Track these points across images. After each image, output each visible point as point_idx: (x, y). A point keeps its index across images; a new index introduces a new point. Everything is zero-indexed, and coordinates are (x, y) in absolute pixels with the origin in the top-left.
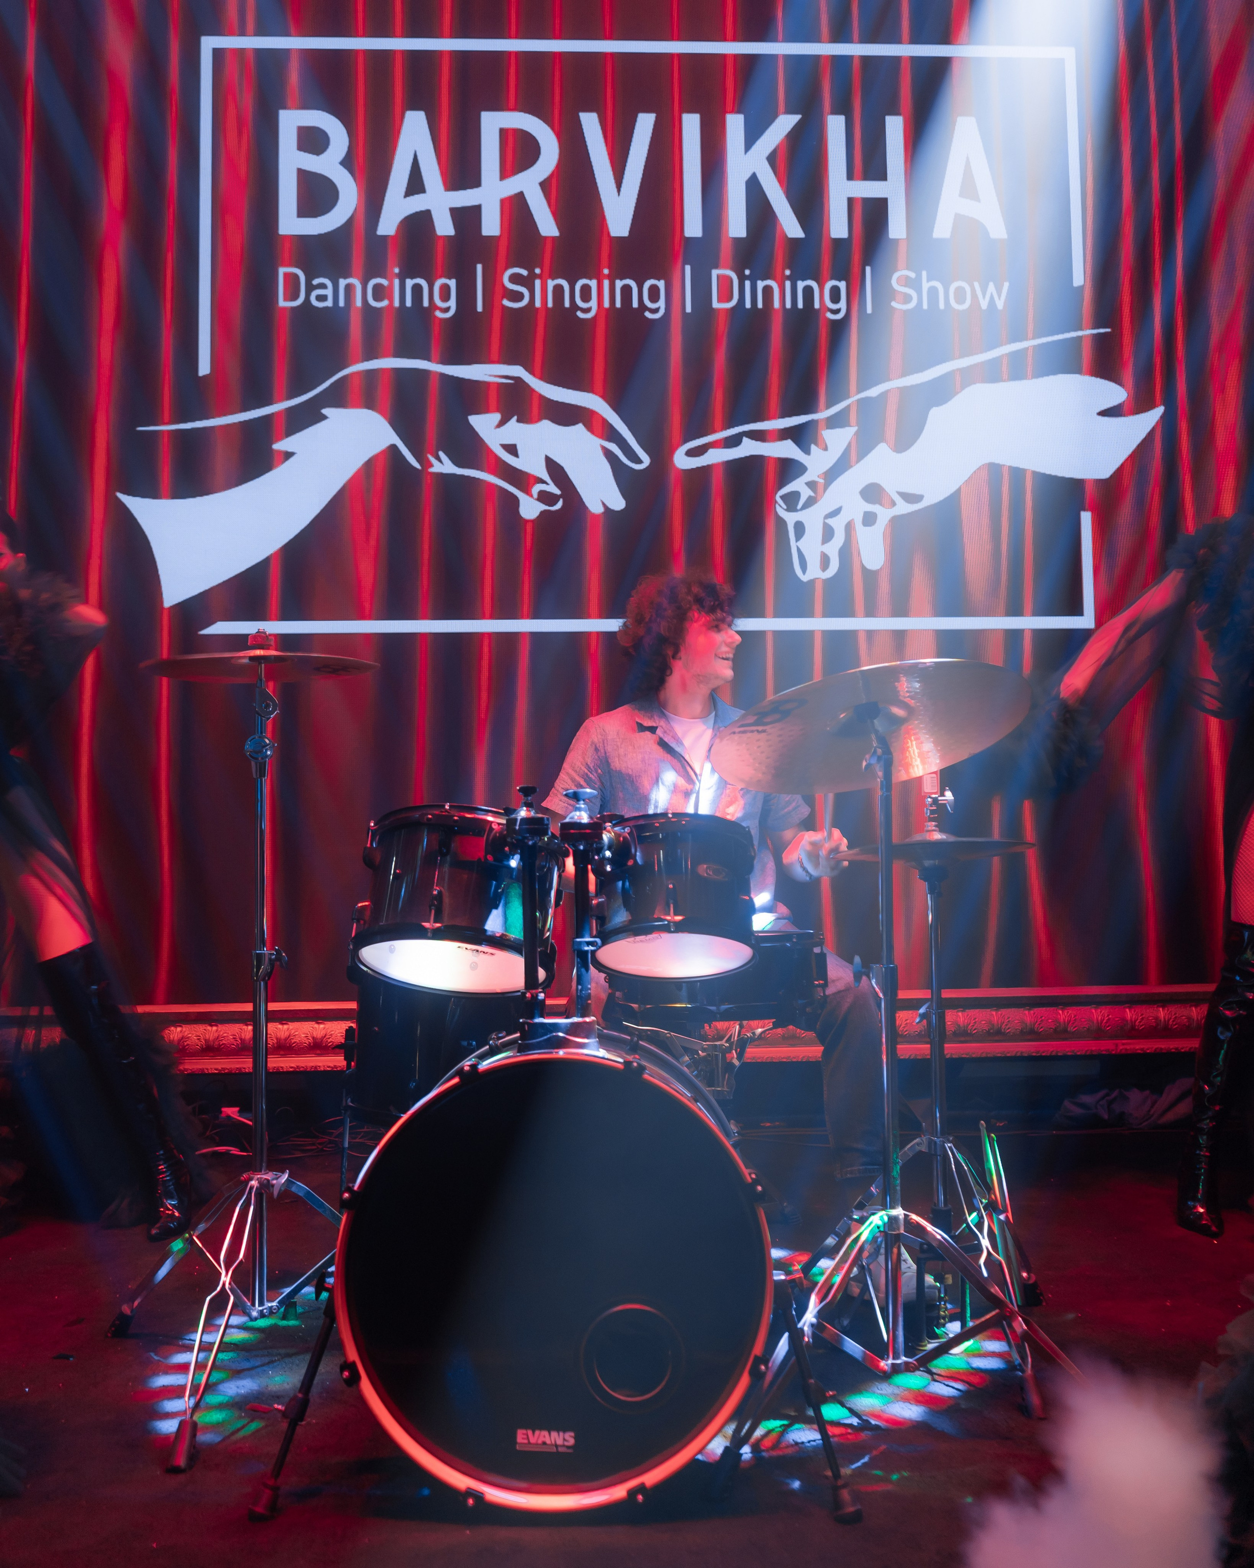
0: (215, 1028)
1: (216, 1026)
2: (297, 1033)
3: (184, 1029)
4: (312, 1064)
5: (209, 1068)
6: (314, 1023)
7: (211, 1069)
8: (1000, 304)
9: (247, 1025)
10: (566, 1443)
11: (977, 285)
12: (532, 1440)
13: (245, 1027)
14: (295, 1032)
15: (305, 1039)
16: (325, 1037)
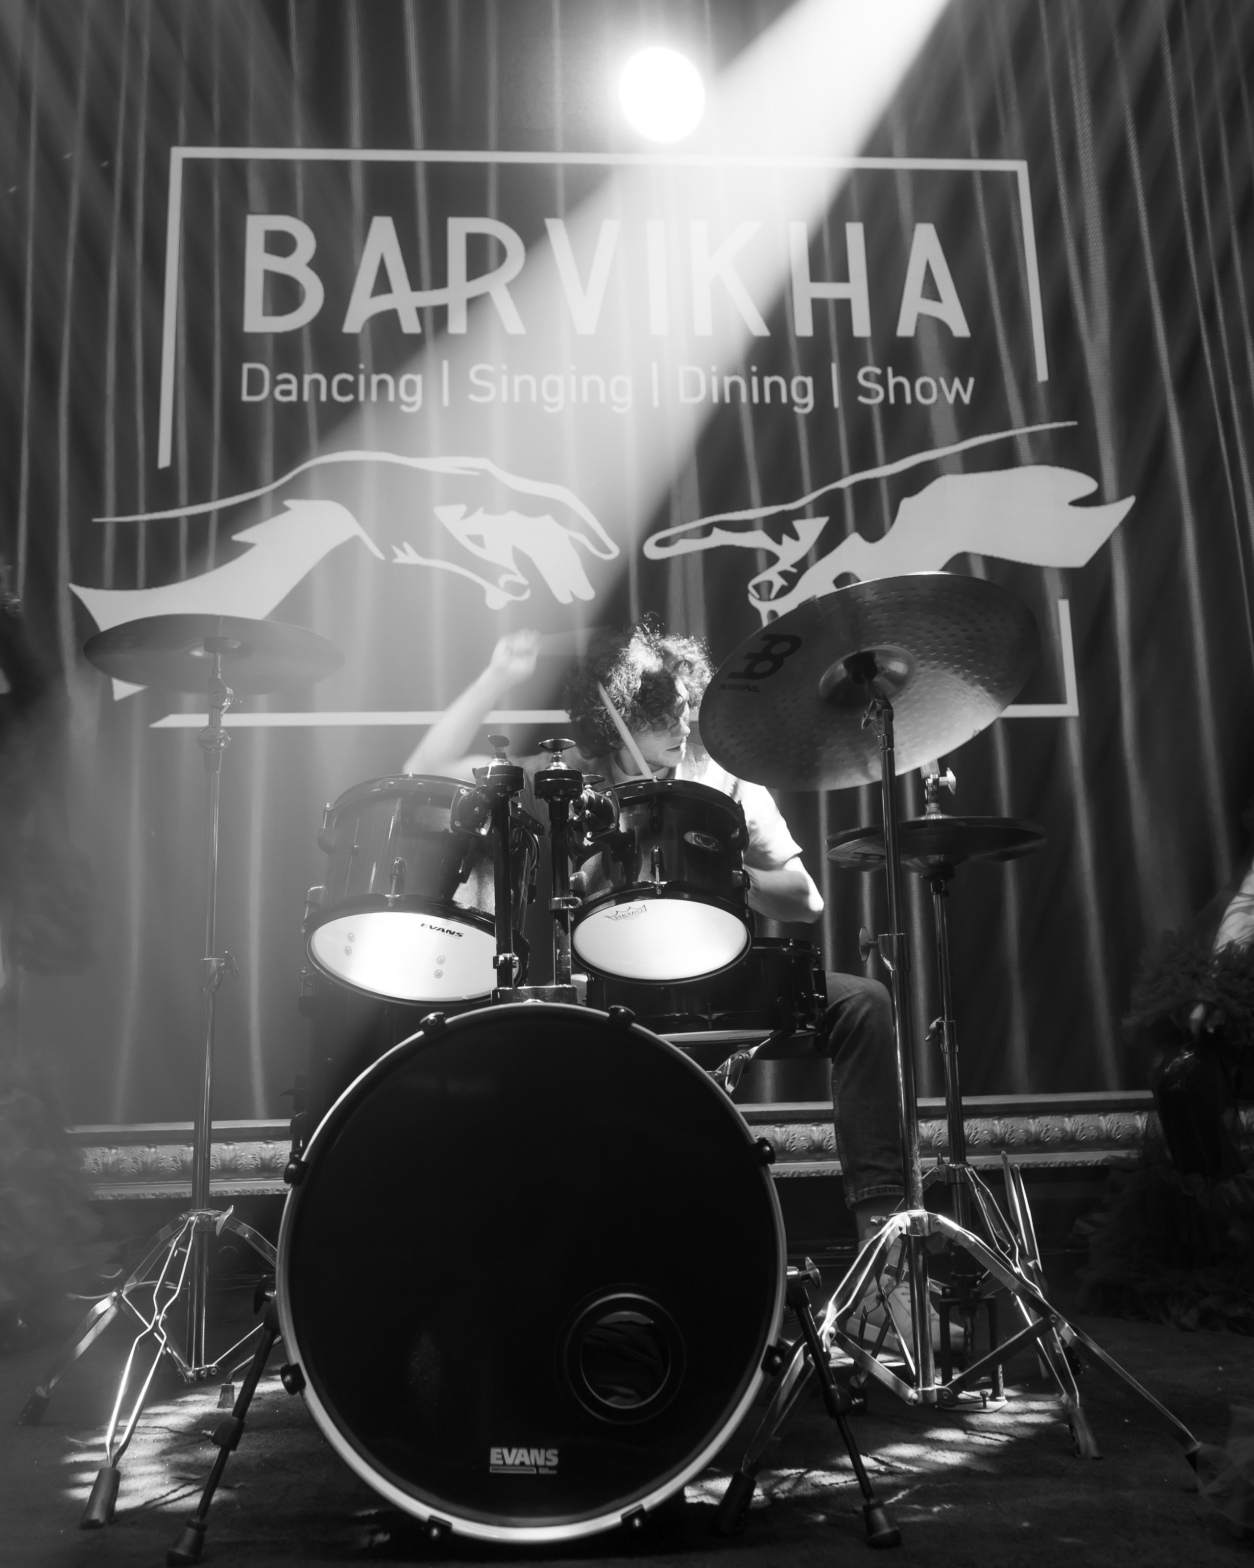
0: (153, 1150)
1: (155, 1147)
2: (243, 1154)
3: (119, 1152)
4: (260, 1188)
5: (145, 1193)
6: (262, 1143)
7: (148, 1194)
8: (966, 399)
9: (189, 1146)
10: (548, 1463)
11: (942, 381)
12: (509, 1461)
13: (186, 1148)
14: (242, 1152)
15: (252, 1160)
16: (274, 1157)
